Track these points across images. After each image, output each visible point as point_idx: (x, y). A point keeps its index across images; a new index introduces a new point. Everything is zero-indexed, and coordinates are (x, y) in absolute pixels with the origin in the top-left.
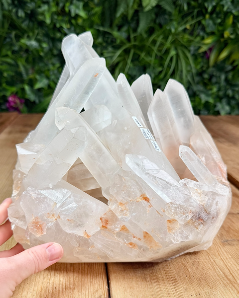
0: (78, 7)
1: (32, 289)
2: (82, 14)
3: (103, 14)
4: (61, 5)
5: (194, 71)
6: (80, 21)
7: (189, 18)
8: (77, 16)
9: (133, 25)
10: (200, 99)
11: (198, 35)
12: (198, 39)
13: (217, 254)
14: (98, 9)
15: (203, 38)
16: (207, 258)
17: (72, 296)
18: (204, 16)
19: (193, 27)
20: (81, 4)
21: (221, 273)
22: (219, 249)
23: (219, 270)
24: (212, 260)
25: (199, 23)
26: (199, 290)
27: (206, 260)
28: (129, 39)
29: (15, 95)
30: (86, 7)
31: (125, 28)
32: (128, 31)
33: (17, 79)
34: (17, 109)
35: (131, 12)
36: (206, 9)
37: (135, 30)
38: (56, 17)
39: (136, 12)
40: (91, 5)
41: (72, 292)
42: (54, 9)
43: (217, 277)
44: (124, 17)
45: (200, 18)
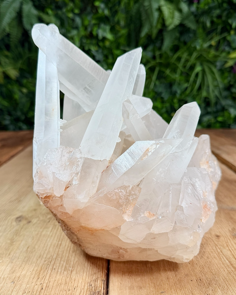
0: (105, 30)
1: (32, 269)
2: (109, 36)
3: (129, 36)
4: (89, 29)
5: (221, 86)
6: (107, 44)
7: (214, 34)
8: (104, 39)
9: (158, 44)
10: (230, 114)
11: (223, 51)
12: (224, 54)
13: (225, 245)
14: (124, 32)
15: (229, 53)
16: (214, 248)
17: (69, 276)
18: (229, 32)
19: (219, 43)
20: (108, 28)
21: (227, 261)
22: (229, 241)
23: (225, 259)
24: (219, 250)
25: (225, 38)
26: (201, 276)
27: (212, 250)
28: (154, 58)
30: (113, 30)
31: (150, 48)
32: (154, 51)
35: (155, 32)
36: (231, 26)
37: (160, 49)
38: (84, 41)
39: (161, 32)
40: (117, 28)
41: (70, 273)
42: (83, 33)
43: (222, 265)
44: (149, 36)
45: (225, 34)
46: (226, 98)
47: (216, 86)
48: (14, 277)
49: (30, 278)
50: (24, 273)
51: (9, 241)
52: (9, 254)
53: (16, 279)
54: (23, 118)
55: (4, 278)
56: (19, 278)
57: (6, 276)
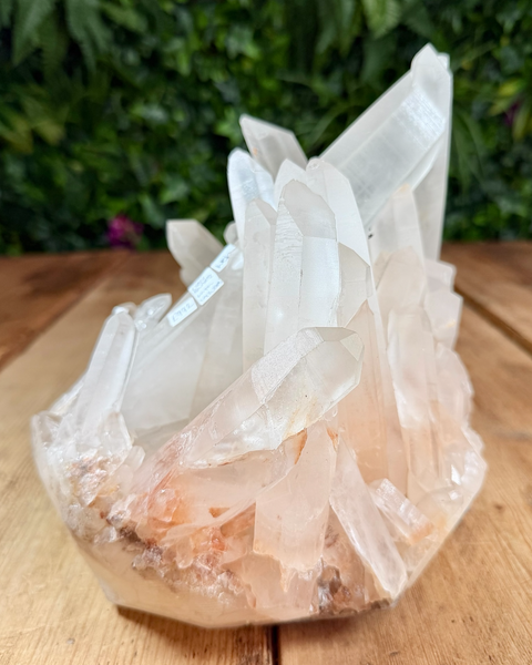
0: (240, 39)
2: (251, 50)
3: (292, 51)
4: (209, 37)
5: (482, 153)
6: (247, 66)
7: (467, 46)
8: (241, 56)
9: (353, 65)
10: (498, 211)
11: (487, 80)
12: (487, 88)
13: (516, 530)
14: (281, 41)
15: (497, 85)
16: (495, 538)
18: (497, 40)
19: (477, 64)
20: (247, 33)
21: (524, 571)
22: (522, 518)
23: (519, 565)
24: (504, 543)
25: (489, 55)
26: (471, 608)
27: (490, 543)
28: (345, 95)
29: (124, 216)
30: (258, 37)
31: (337, 75)
32: (344, 82)
33: (127, 184)
34: (127, 244)
35: (346, 42)
36: (500, 28)
37: (357, 75)
38: (200, 62)
39: (359, 43)
40: (268, 32)
42: (195, 44)
43: (514, 581)
44: (334, 52)
45: (490, 46)
46: (491, 177)
47: (472, 154)
48: (72, 627)
49: (107, 627)
50: (94, 613)
51: (58, 533)
52: (61, 567)
53: (78, 631)
54: (76, 225)
55: (50, 630)
56: (84, 627)
57: (55, 624)
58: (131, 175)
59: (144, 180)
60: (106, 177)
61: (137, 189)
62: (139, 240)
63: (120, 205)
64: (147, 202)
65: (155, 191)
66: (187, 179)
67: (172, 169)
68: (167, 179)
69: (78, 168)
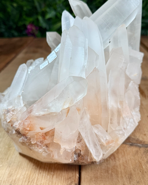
1: (24, 173)
17: (51, 180)
29: (32, 23)
33: (33, 12)
34: (33, 35)
41: (52, 177)
48: (11, 180)
49: (23, 181)
50: (18, 176)
51: (7, 147)
52: (8, 159)
53: (13, 182)
54: (14, 27)
55: (4, 181)
56: (15, 181)
57: (5, 180)
58: (35, 8)
59: (39, 10)
60: (25, 9)
61: (37, 13)
62: (37, 33)
63: (31, 19)
64: (40, 18)
65: (43, 14)
66: (55, 10)
67: (49, 6)
68: (48, 10)
69: (15, 5)
